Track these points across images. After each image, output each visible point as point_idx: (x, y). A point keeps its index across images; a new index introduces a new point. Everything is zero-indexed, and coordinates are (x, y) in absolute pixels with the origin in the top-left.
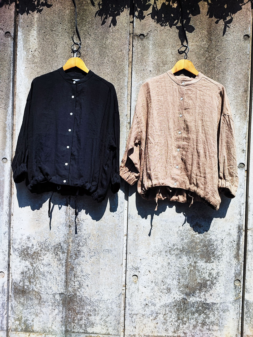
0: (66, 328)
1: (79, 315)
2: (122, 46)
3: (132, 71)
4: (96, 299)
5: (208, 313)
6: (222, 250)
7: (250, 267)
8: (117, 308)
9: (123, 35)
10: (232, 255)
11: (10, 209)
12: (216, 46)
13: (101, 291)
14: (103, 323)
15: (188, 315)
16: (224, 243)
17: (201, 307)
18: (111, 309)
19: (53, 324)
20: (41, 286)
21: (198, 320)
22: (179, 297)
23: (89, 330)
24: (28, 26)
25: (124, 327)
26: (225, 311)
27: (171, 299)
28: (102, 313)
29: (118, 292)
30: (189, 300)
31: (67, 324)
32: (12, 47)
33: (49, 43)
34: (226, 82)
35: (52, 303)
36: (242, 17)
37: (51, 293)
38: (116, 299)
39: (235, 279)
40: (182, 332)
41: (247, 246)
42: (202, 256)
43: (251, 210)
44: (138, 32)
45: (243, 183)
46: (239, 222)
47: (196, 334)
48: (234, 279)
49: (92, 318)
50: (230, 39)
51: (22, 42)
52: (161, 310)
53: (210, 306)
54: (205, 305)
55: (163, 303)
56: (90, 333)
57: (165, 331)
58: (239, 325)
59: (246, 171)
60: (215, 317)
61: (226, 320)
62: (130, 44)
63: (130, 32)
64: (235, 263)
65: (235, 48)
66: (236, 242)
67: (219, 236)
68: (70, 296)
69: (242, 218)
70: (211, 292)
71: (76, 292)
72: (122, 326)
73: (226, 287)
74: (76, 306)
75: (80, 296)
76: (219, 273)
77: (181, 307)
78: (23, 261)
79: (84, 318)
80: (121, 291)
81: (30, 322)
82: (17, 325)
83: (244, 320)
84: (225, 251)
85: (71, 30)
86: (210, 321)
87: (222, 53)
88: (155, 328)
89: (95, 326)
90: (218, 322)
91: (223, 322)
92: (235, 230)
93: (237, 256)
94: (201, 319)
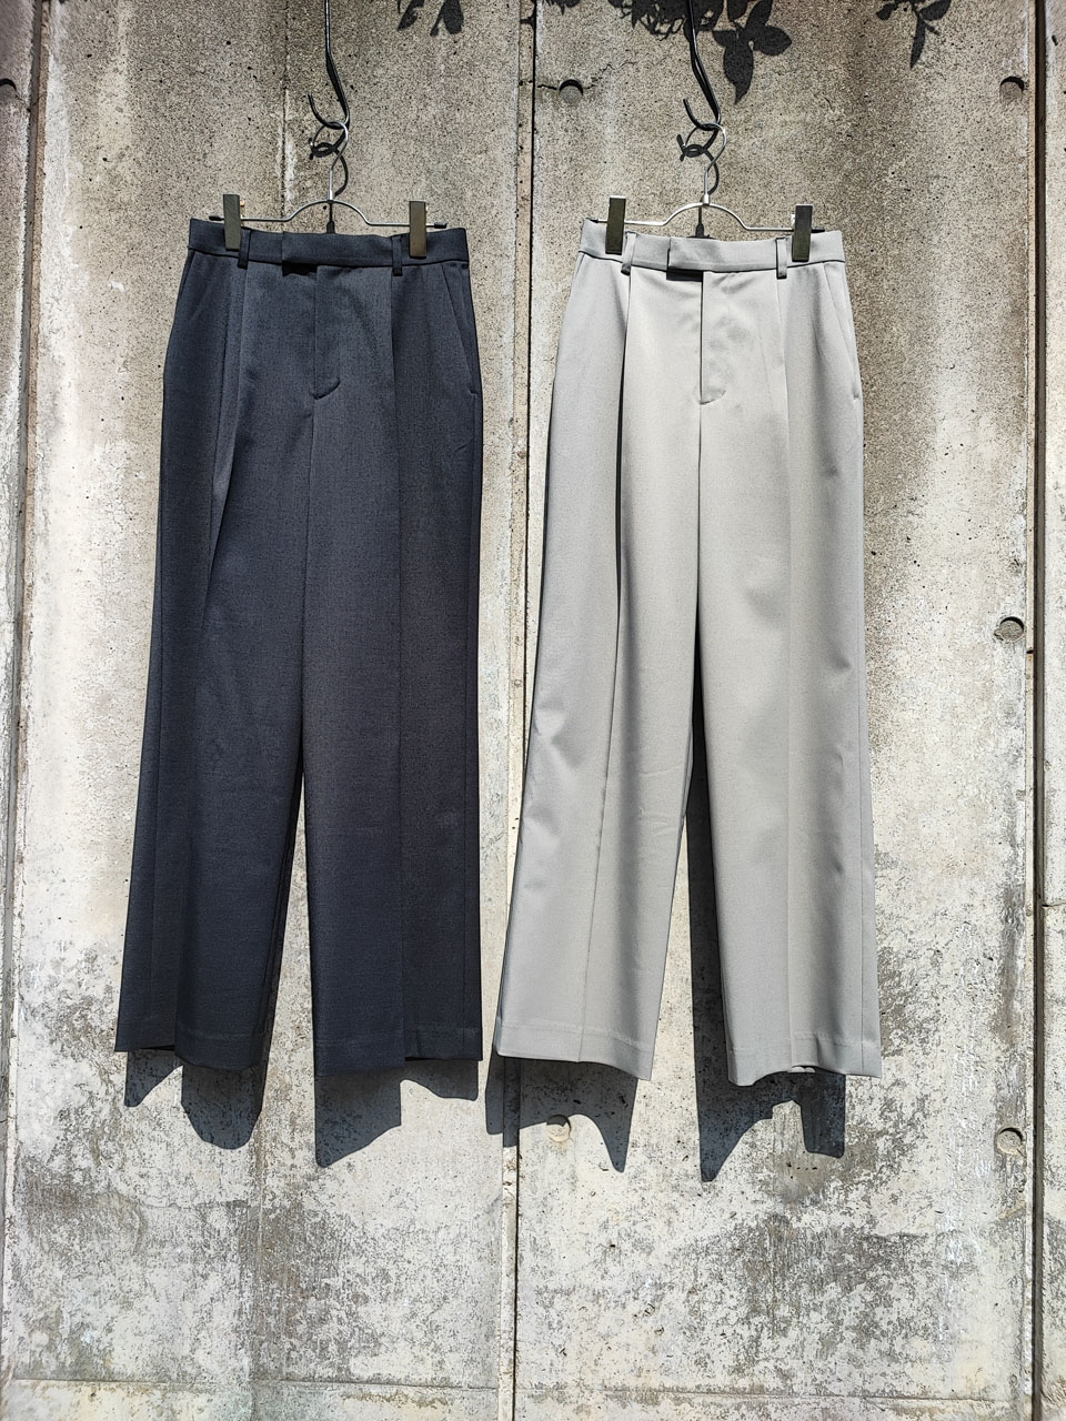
0: (256, 1358)
1: (313, 1299)
2: (488, 130)
3: (531, 233)
4: (389, 1224)
5: (885, 1279)
6: (937, 998)
8: (478, 1263)
9: (494, 86)
11: (11, 837)
12: (887, 126)
13: (411, 1190)
14: (419, 1335)
15: (794, 1293)
16: (945, 965)
17: (852, 1253)
18: (455, 1270)
19: (197, 1344)
20: (144, 1171)
21: (842, 1314)
22: (752, 1208)
23: (360, 1366)
24: (89, 56)
25: (515, 1350)
26: (958, 1268)
27: (718, 1220)
28: (417, 1288)
29: (485, 1190)
30: (799, 1225)
31: (261, 1343)
32: (21, 142)
33: (180, 125)
34: (931, 274)
35: (193, 1246)
37: (190, 1204)
38: (475, 1222)
39: (999, 1126)
40: (772, 1368)
41: (1047, 979)
43: (1056, 821)
44: (555, 71)
45: (1021, 706)
46: (1007, 874)
47: (832, 1378)
48: (992, 1125)
49: (371, 1311)
50: (942, 96)
51: (65, 120)
52: (677, 1271)
53: (890, 1247)
54: (872, 1245)
55: (682, 1238)
56: (361, 1382)
57: (694, 1368)
58: (1021, 1332)
59: (1029, 652)
60: (916, 1301)
61: (963, 1313)
62: (520, 125)
63: (520, 74)
64: (995, 1055)
65: (967, 134)
67: (923, 937)
68: (272, 1216)
69: (1021, 854)
70: (895, 1185)
71: (300, 1198)
72: (506, 1346)
73: (957, 1161)
74: (299, 1257)
75: (316, 1215)
76: (926, 1102)
77: (763, 1255)
78: (64, 1062)
79: (334, 1312)
80: (497, 1188)
81: (96, 1334)
82: (39, 1350)
83: (1046, 1311)
84: (950, 1001)
85: (272, 67)
86: (894, 1318)
88: (651, 1355)
89: (383, 1349)
90: (929, 1321)
91: (951, 1320)
92: (989, 910)
93: (1003, 1024)
94: (853, 1310)
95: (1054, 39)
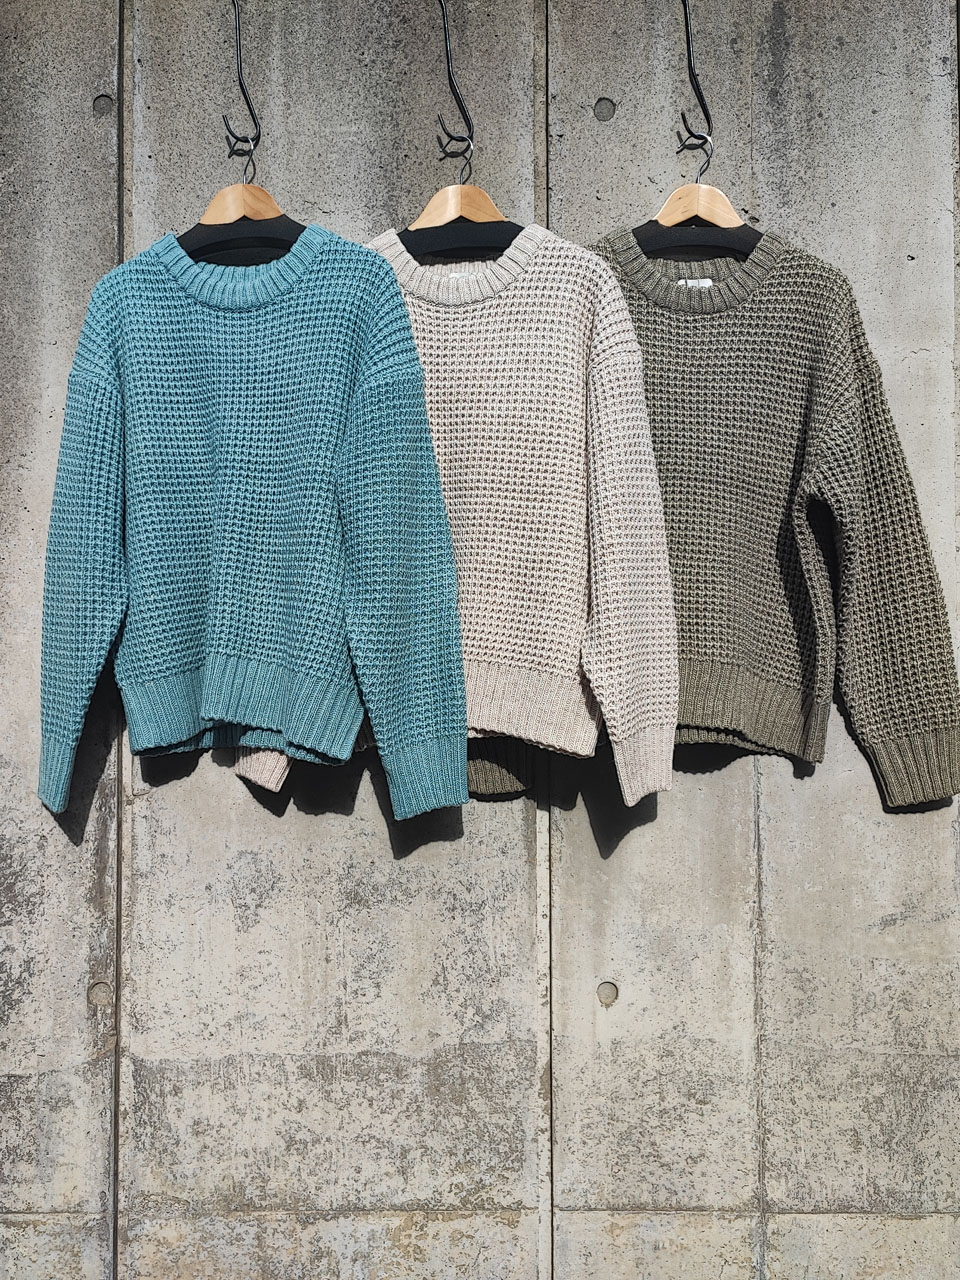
7: (145, 935)
10: (79, 892)
36: (87, 34)
66: (91, 843)
87: (18, 163)
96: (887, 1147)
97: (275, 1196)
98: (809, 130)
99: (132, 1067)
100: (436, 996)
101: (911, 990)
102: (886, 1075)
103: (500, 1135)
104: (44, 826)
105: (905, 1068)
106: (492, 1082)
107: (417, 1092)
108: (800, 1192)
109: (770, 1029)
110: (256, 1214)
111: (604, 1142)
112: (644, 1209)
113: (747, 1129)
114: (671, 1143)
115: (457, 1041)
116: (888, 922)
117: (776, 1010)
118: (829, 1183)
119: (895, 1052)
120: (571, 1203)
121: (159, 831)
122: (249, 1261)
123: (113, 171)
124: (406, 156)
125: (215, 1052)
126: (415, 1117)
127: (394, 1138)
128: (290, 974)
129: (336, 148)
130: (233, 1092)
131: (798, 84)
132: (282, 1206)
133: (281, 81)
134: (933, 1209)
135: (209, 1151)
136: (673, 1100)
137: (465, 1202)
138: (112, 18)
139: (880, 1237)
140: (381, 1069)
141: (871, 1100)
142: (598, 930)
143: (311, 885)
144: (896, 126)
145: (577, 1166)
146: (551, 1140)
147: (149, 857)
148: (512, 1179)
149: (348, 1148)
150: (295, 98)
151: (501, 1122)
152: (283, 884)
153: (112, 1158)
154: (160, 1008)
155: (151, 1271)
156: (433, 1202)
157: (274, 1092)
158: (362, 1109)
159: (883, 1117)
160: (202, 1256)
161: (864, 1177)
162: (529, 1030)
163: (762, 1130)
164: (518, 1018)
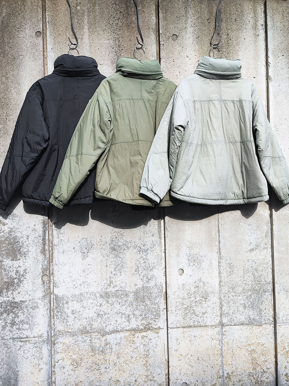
5: (17, 311)
6: (28, 246)
7: (57, 261)
10: (39, 250)
12: (9, 43)
16: (30, 239)
17: (9, 306)
21: (7, 320)
26: (34, 308)
34: (21, 78)
36: (33, 14)
39: (43, 274)
42: (8, 255)
47: (5, 335)
48: (41, 274)
50: (22, 36)
53: (18, 304)
54: (14, 304)
61: (36, 318)
64: (41, 258)
66: (41, 237)
67: (25, 233)
70: (19, 290)
73: (33, 283)
76: (26, 270)
84: (31, 247)
86: (19, 320)
87: (15, 50)
90: (28, 320)
91: (33, 319)
92: (40, 226)
93: (43, 251)
94: (10, 319)
95: (48, 22)
96: (252, 308)
97: (95, 329)
98: (228, 44)
99: (55, 297)
100: (136, 275)
101: (258, 267)
102: (252, 289)
103: (154, 310)
104: (28, 233)
105: (257, 287)
106: (151, 296)
107: (132, 300)
108: (231, 320)
109: (223, 279)
110: (90, 334)
111: (181, 310)
112: (192, 327)
113: (217, 305)
114: (198, 310)
115: (142, 286)
116: (252, 250)
117: (224, 274)
118: (238, 318)
119: (254, 283)
120: (173, 326)
121: (60, 233)
122: (88, 347)
123: (42, 53)
124: (122, 49)
125: (77, 292)
126: (131, 307)
127: (126, 312)
128: (97, 270)
129: (103, 47)
130: (82, 302)
131: (225, 31)
132: (97, 332)
133: (88, 28)
134: (265, 323)
135: (76, 318)
136: (198, 298)
137: (145, 328)
138: (40, 11)
139: (252, 331)
140: (122, 294)
141: (248, 296)
142: (178, 255)
143: (102, 246)
144: (250, 43)
145: (174, 317)
146: (167, 311)
147: (57, 240)
148: (157, 321)
149: (114, 316)
150: (92, 33)
151: (154, 307)
152: (94, 246)
153: (50, 321)
154: (62, 281)
155: (61, 351)
156: (137, 328)
157: (93, 302)
158: (117, 305)
159: (251, 300)
160: (75, 346)
161: (247, 315)
162: (161, 282)
163: (221, 305)
164: (158, 279)
